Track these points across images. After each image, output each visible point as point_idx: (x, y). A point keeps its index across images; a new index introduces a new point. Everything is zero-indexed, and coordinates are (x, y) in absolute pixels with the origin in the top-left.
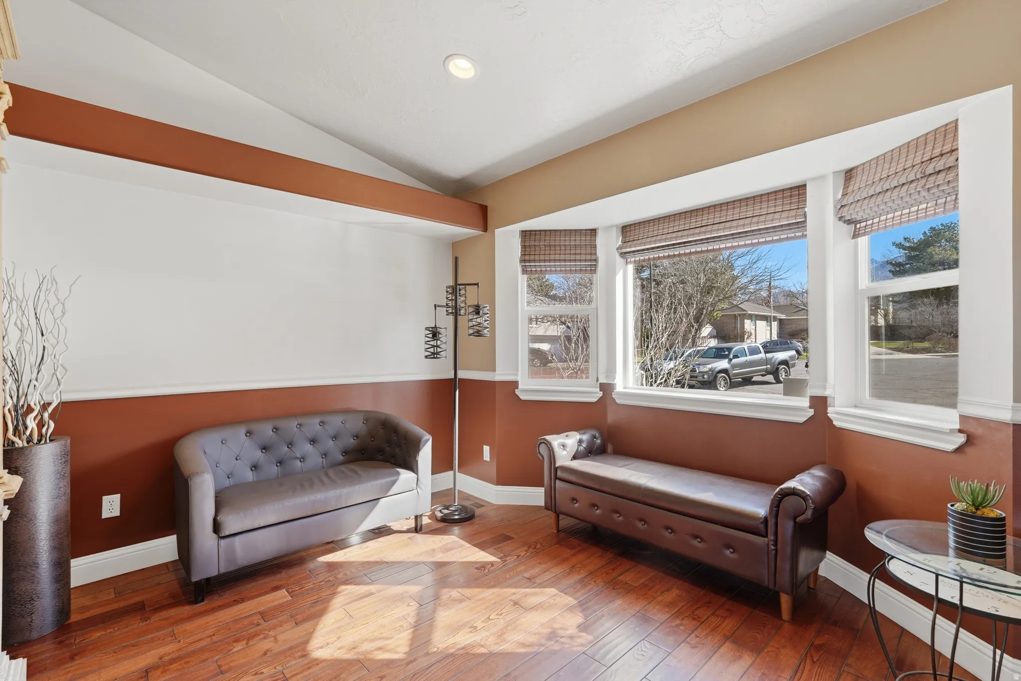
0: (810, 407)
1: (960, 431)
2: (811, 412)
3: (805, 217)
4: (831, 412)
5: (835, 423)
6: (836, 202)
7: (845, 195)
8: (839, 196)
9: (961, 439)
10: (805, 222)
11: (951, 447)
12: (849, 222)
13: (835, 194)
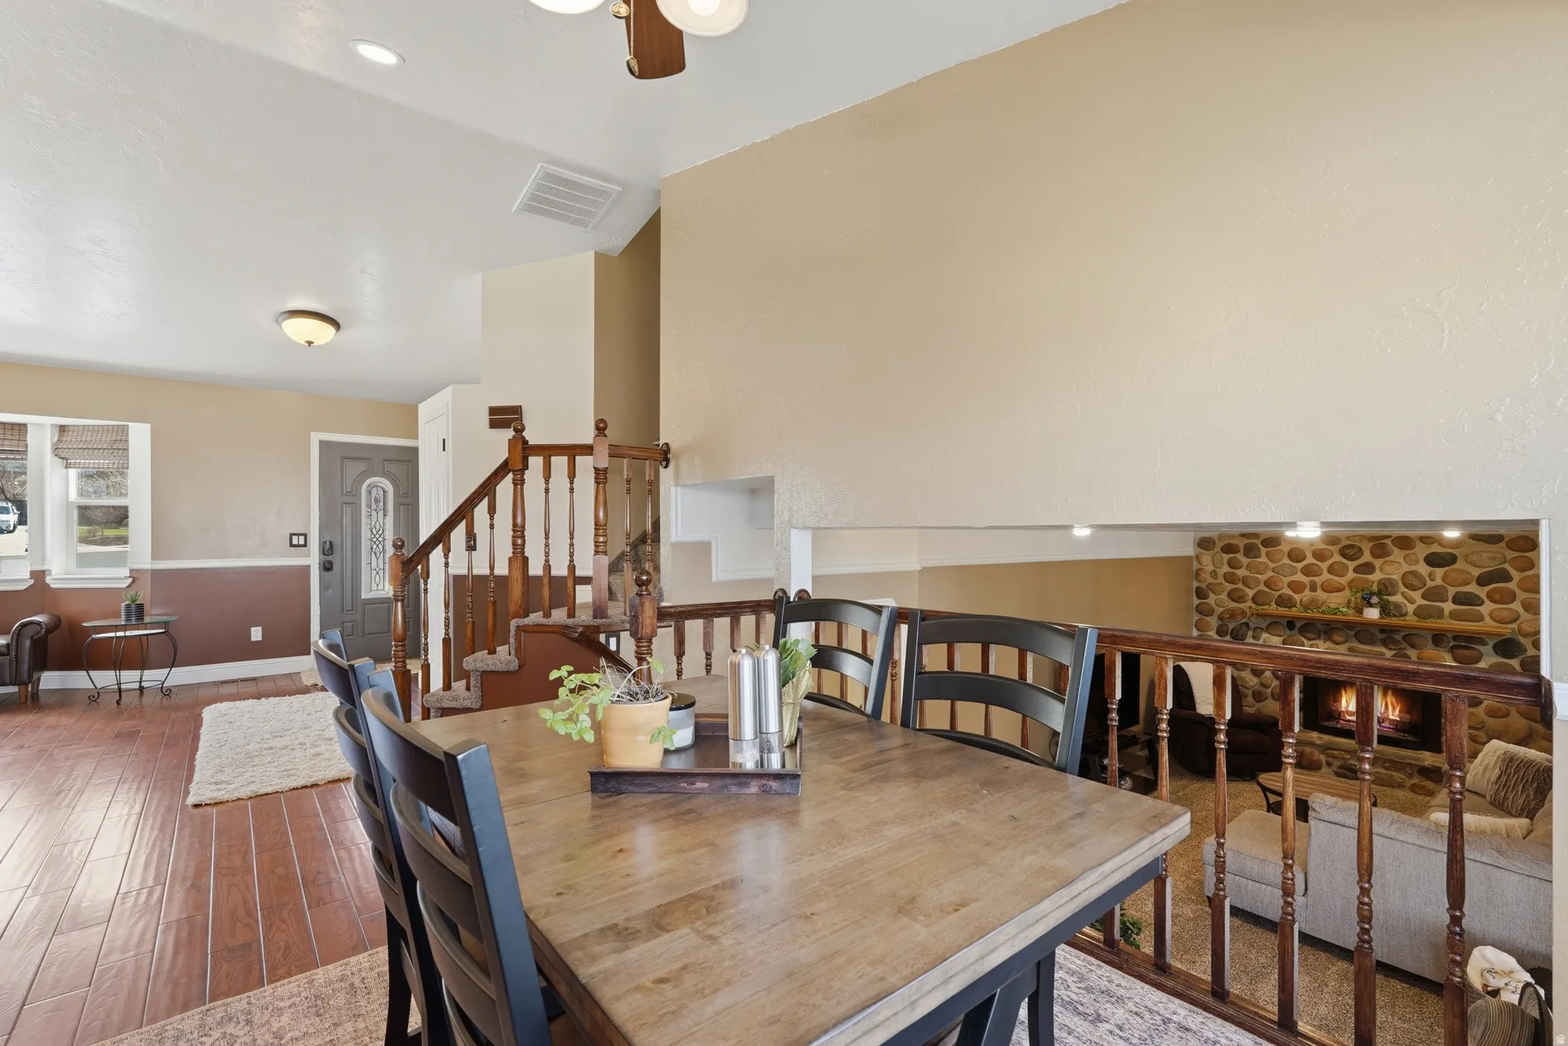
0: (30, 578)
1: (130, 577)
2: (32, 582)
3: (27, 448)
4: (48, 580)
5: (52, 586)
6: (54, 444)
7: (59, 441)
8: (56, 439)
9: (130, 580)
10: (26, 451)
11: (124, 585)
12: (63, 458)
13: (52, 437)
